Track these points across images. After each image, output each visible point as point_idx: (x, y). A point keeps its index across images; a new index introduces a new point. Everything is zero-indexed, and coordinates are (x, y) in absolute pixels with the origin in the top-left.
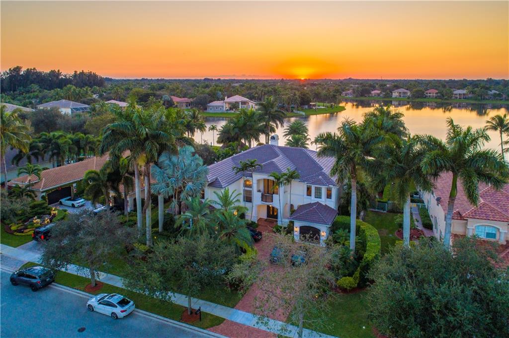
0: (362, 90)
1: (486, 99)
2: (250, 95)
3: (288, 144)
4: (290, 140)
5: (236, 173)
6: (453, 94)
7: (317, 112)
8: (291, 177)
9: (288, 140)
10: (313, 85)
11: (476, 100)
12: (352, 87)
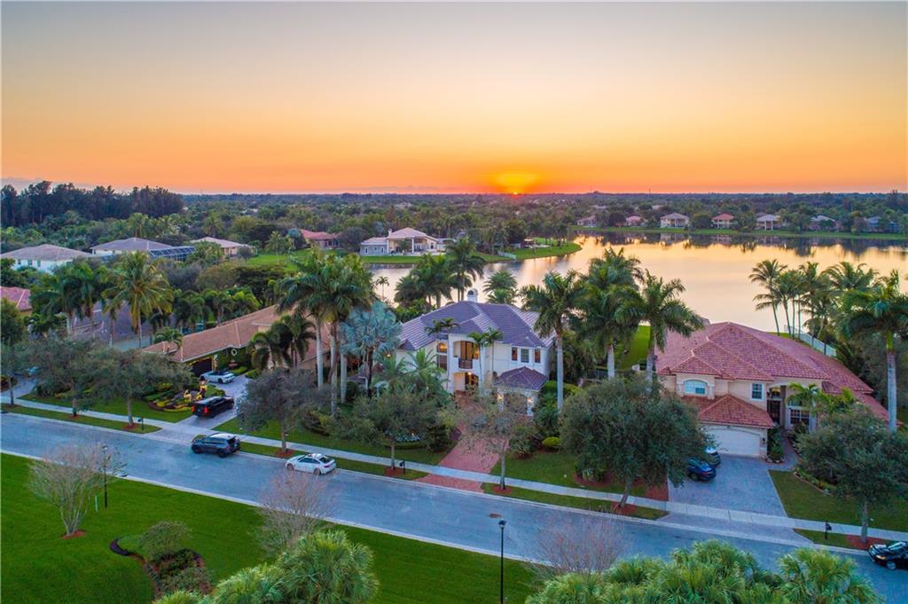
0: (612, 216)
1: (809, 230)
2: (428, 227)
3: (490, 300)
4: (492, 297)
5: (429, 334)
6: (756, 222)
7: (536, 254)
8: (493, 338)
9: (489, 296)
10: (532, 206)
11: (793, 231)
12: (595, 209)
